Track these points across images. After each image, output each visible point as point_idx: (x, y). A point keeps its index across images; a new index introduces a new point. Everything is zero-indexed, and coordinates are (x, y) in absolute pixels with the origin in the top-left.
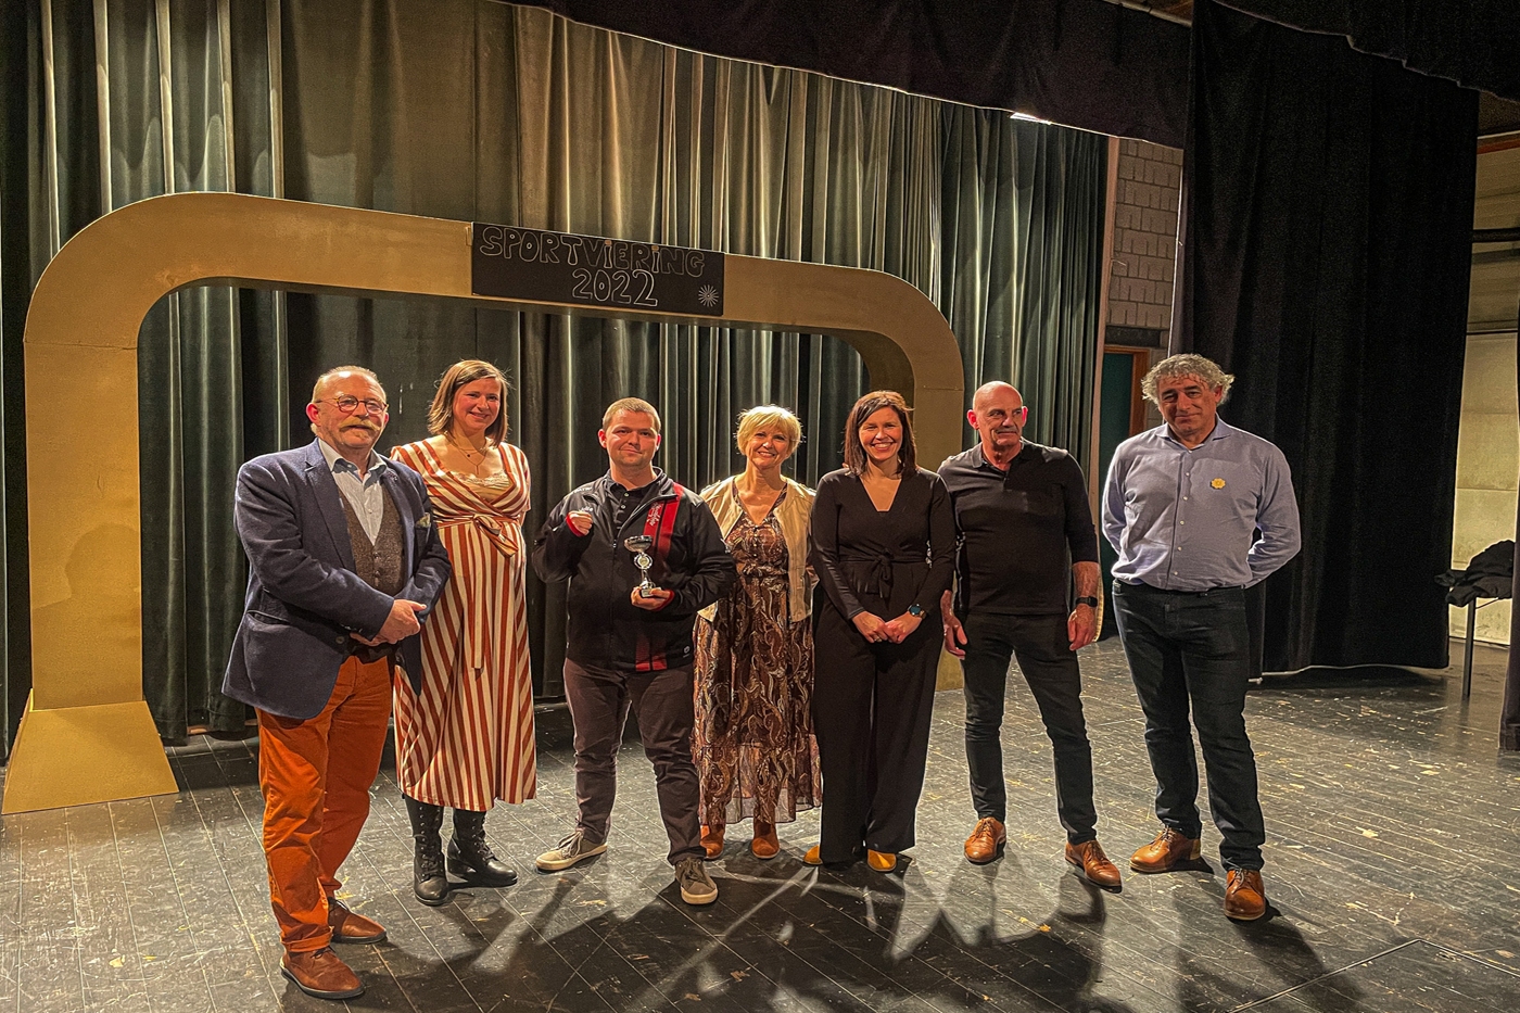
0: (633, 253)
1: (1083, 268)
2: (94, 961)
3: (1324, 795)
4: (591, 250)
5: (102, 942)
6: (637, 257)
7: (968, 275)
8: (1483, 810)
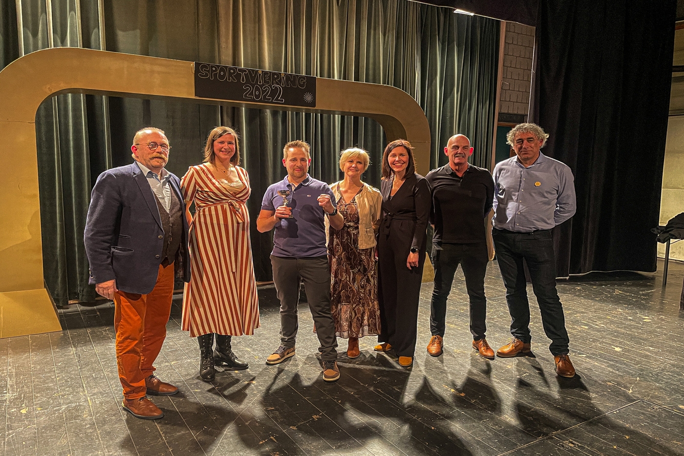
0: (273, 77)
1: (488, 87)
2: (13, 410)
3: (597, 331)
4: (252, 75)
5: (17, 401)
6: (274, 79)
7: (433, 88)
8: (671, 338)
